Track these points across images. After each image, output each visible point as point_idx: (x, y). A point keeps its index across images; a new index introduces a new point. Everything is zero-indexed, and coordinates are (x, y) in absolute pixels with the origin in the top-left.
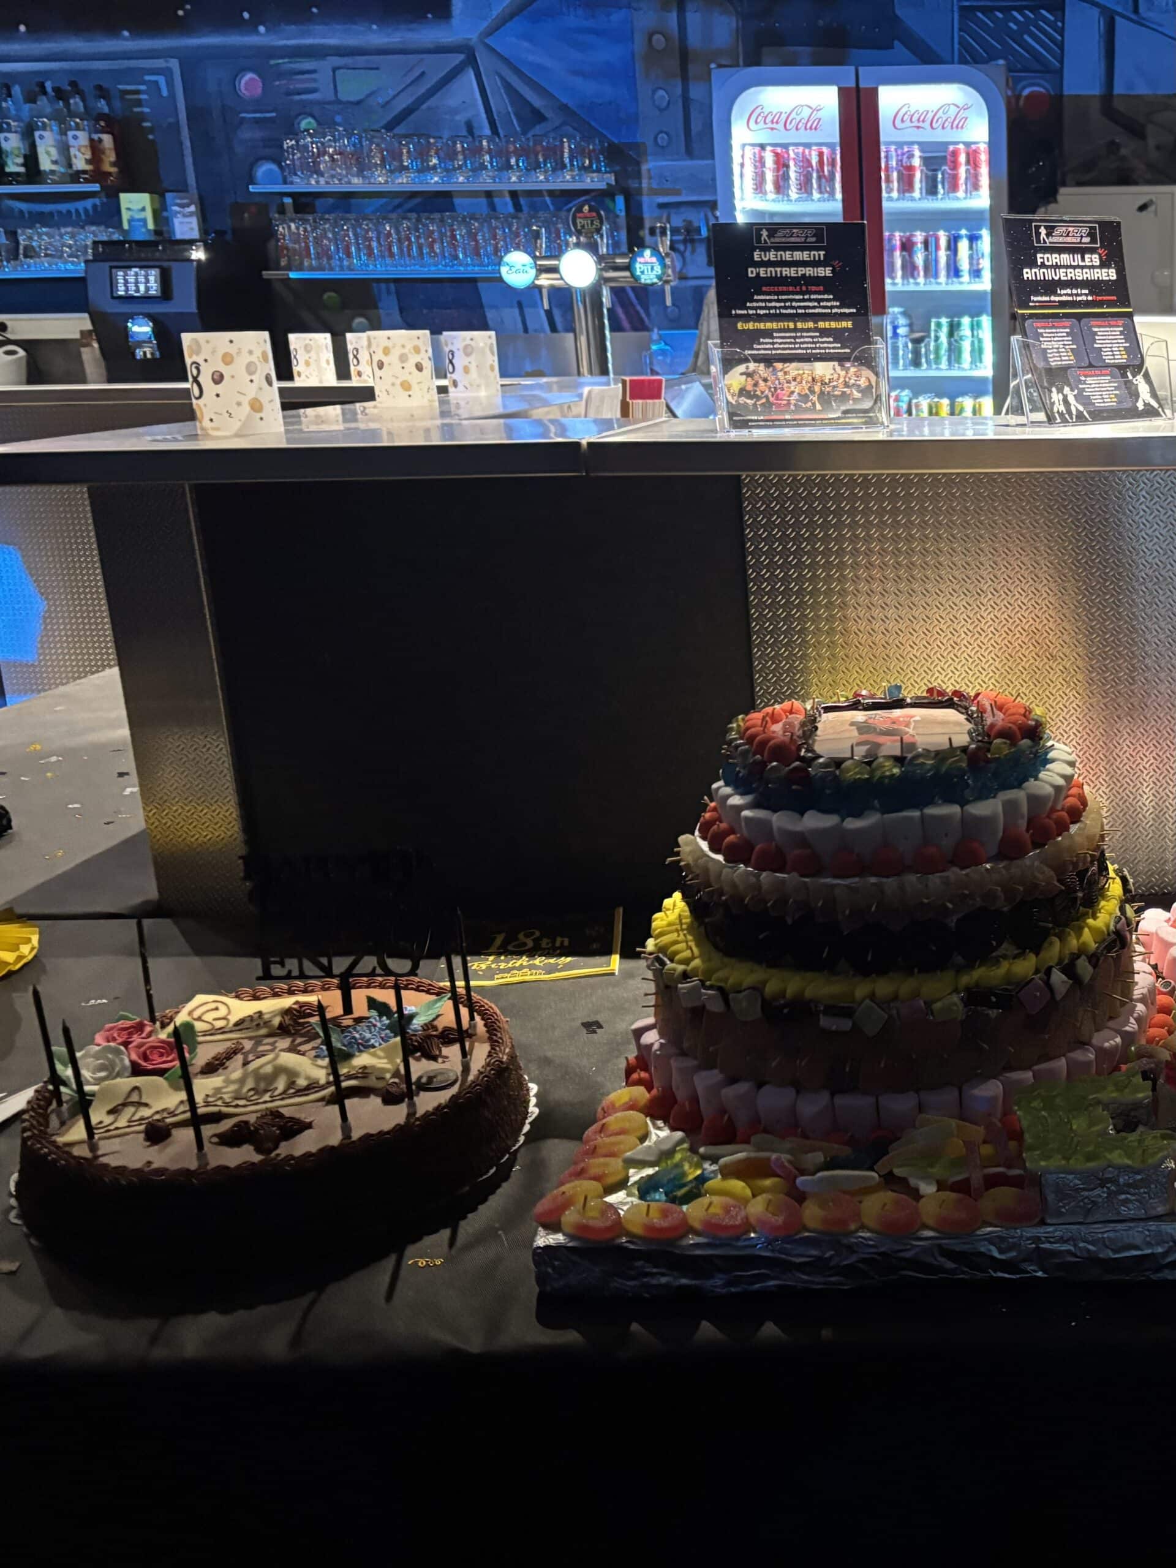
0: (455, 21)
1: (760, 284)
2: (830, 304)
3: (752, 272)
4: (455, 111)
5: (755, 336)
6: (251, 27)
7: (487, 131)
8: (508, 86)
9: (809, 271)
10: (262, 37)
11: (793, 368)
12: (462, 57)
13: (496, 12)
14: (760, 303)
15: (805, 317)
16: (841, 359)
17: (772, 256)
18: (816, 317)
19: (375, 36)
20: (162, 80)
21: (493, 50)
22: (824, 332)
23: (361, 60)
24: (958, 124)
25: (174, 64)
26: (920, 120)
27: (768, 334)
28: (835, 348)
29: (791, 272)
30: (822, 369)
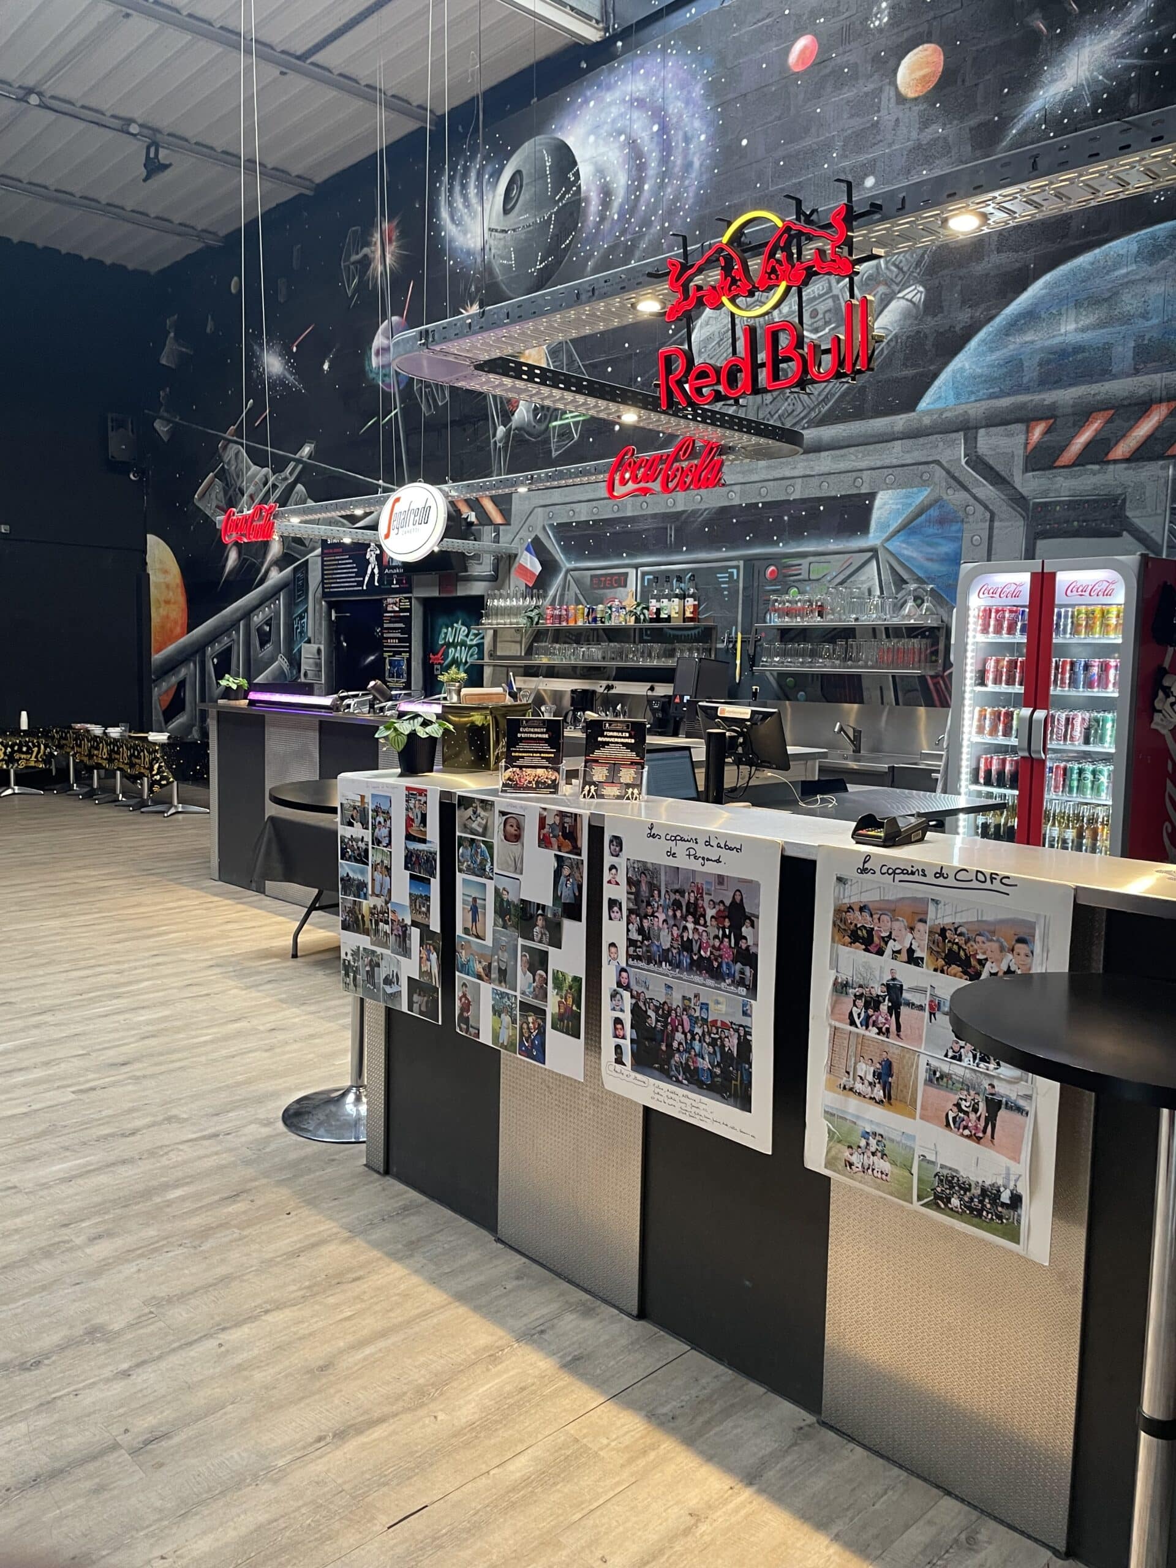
0: (871, 535)
1: (522, 740)
2: (546, 747)
3: (519, 735)
4: (863, 583)
5: (518, 758)
6: (776, 543)
7: (878, 593)
8: (892, 568)
9: (540, 736)
10: (781, 548)
11: (529, 771)
12: (870, 554)
13: (891, 529)
14: (521, 746)
15: (536, 752)
16: (546, 768)
17: (526, 730)
18: (541, 752)
19: (832, 545)
20: (735, 571)
21: (887, 549)
22: (543, 758)
23: (822, 558)
24: (1107, 593)
25: (741, 563)
26: (1082, 590)
27: (523, 757)
28: (547, 764)
29: (534, 736)
30: (540, 771)
